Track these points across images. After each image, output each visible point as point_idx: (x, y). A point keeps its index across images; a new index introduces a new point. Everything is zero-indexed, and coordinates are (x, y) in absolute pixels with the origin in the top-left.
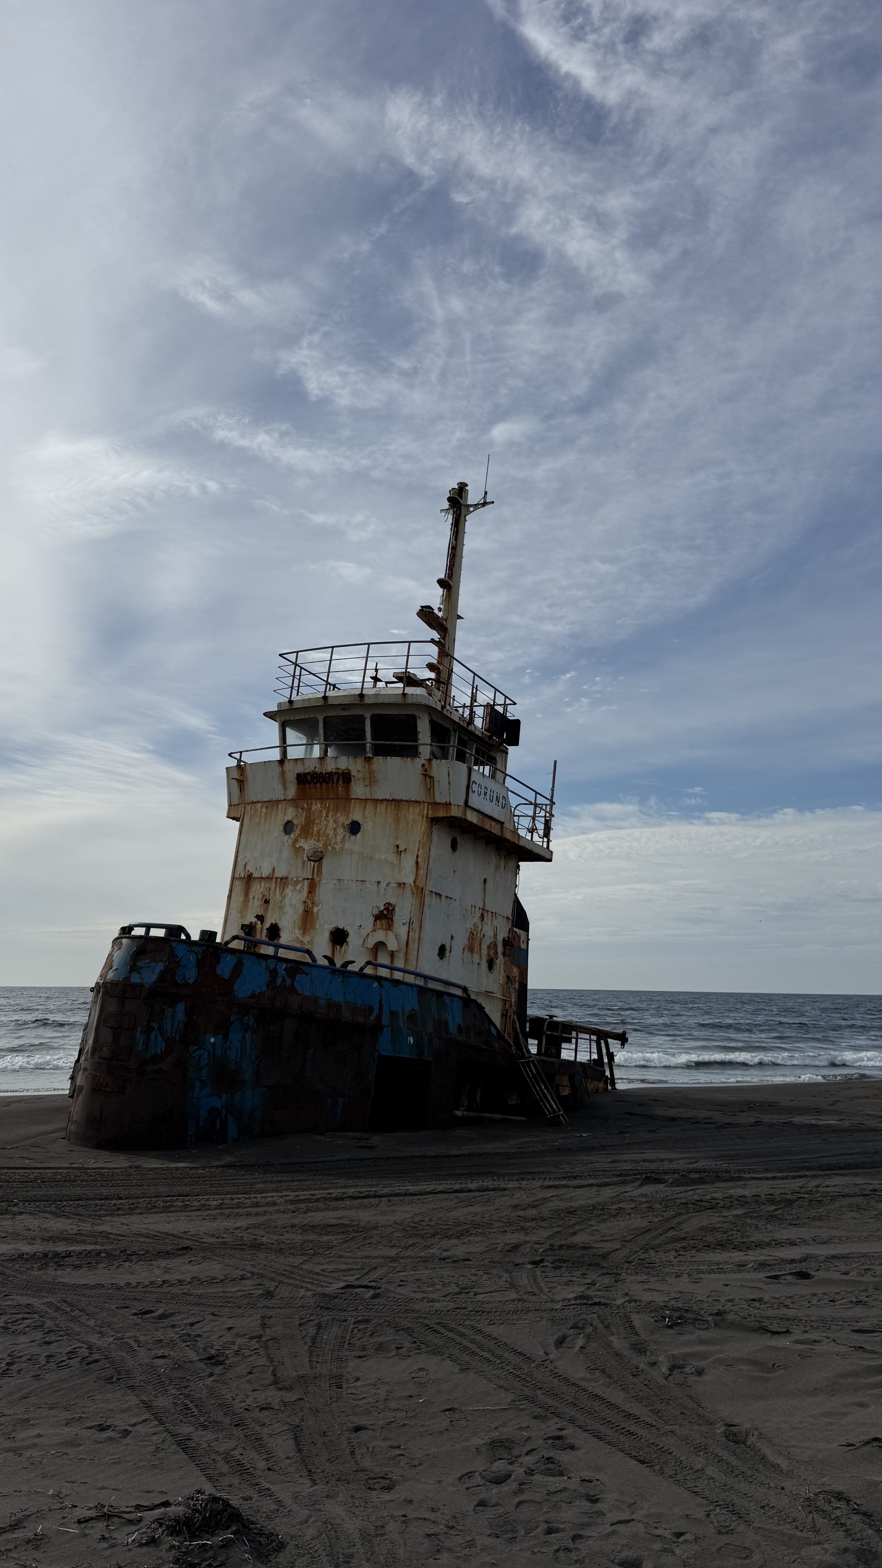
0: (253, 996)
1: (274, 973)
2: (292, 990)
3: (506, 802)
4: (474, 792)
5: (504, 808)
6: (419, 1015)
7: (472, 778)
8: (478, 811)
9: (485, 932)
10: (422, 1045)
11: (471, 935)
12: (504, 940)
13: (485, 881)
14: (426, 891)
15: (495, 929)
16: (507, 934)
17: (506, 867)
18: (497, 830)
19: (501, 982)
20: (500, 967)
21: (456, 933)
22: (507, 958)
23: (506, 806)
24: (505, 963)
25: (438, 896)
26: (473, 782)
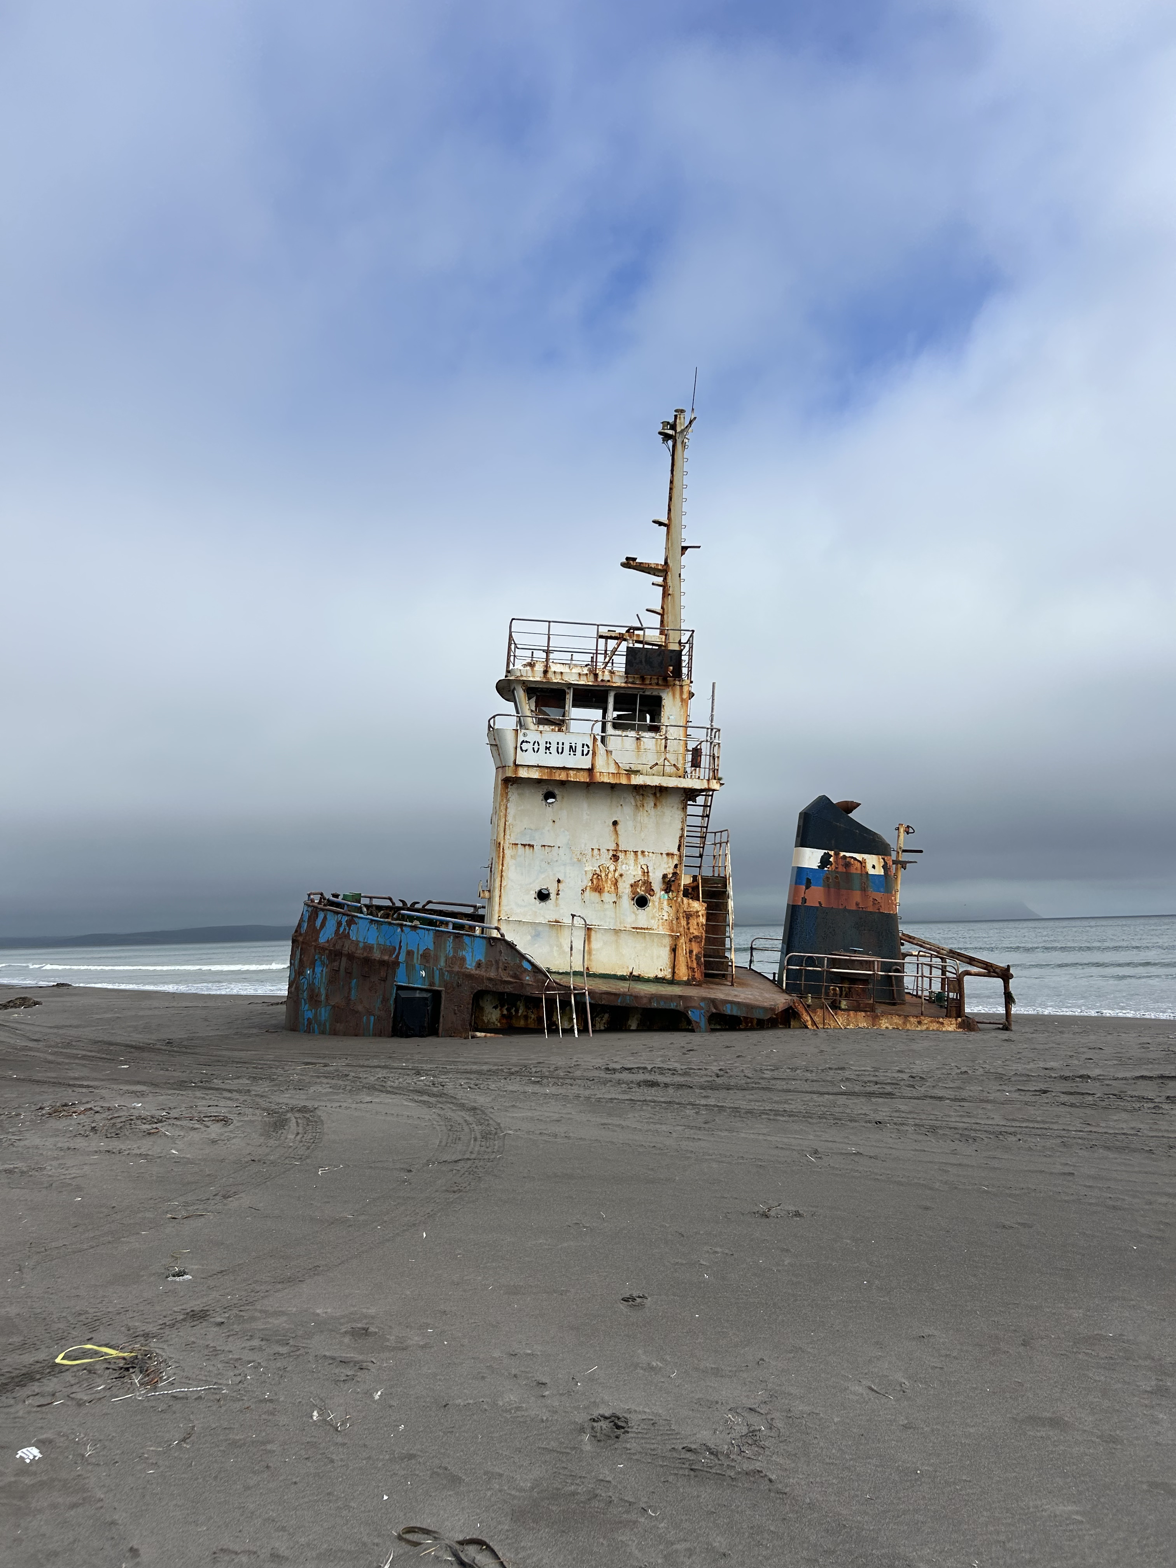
1: (339, 924)
2: (348, 936)
3: (591, 749)
4: (526, 751)
5: (586, 755)
6: (432, 953)
7: (521, 738)
8: (538, 766)
9: (623, 872)
10: (433, 977)
11: (595, 877)
12: (665, 876)
13: (615, 823)
14: (507, 845)
15: (645, 867)
16: (671, 871)
17: (658, 804)
18: (583, 778)
19: (665, 918)
20: (660, 903)
21: (565, 876)
22: (675, 894)
23: (591, 752)
24: (670, 899)
25: (527, 847)
26: (523, 742)
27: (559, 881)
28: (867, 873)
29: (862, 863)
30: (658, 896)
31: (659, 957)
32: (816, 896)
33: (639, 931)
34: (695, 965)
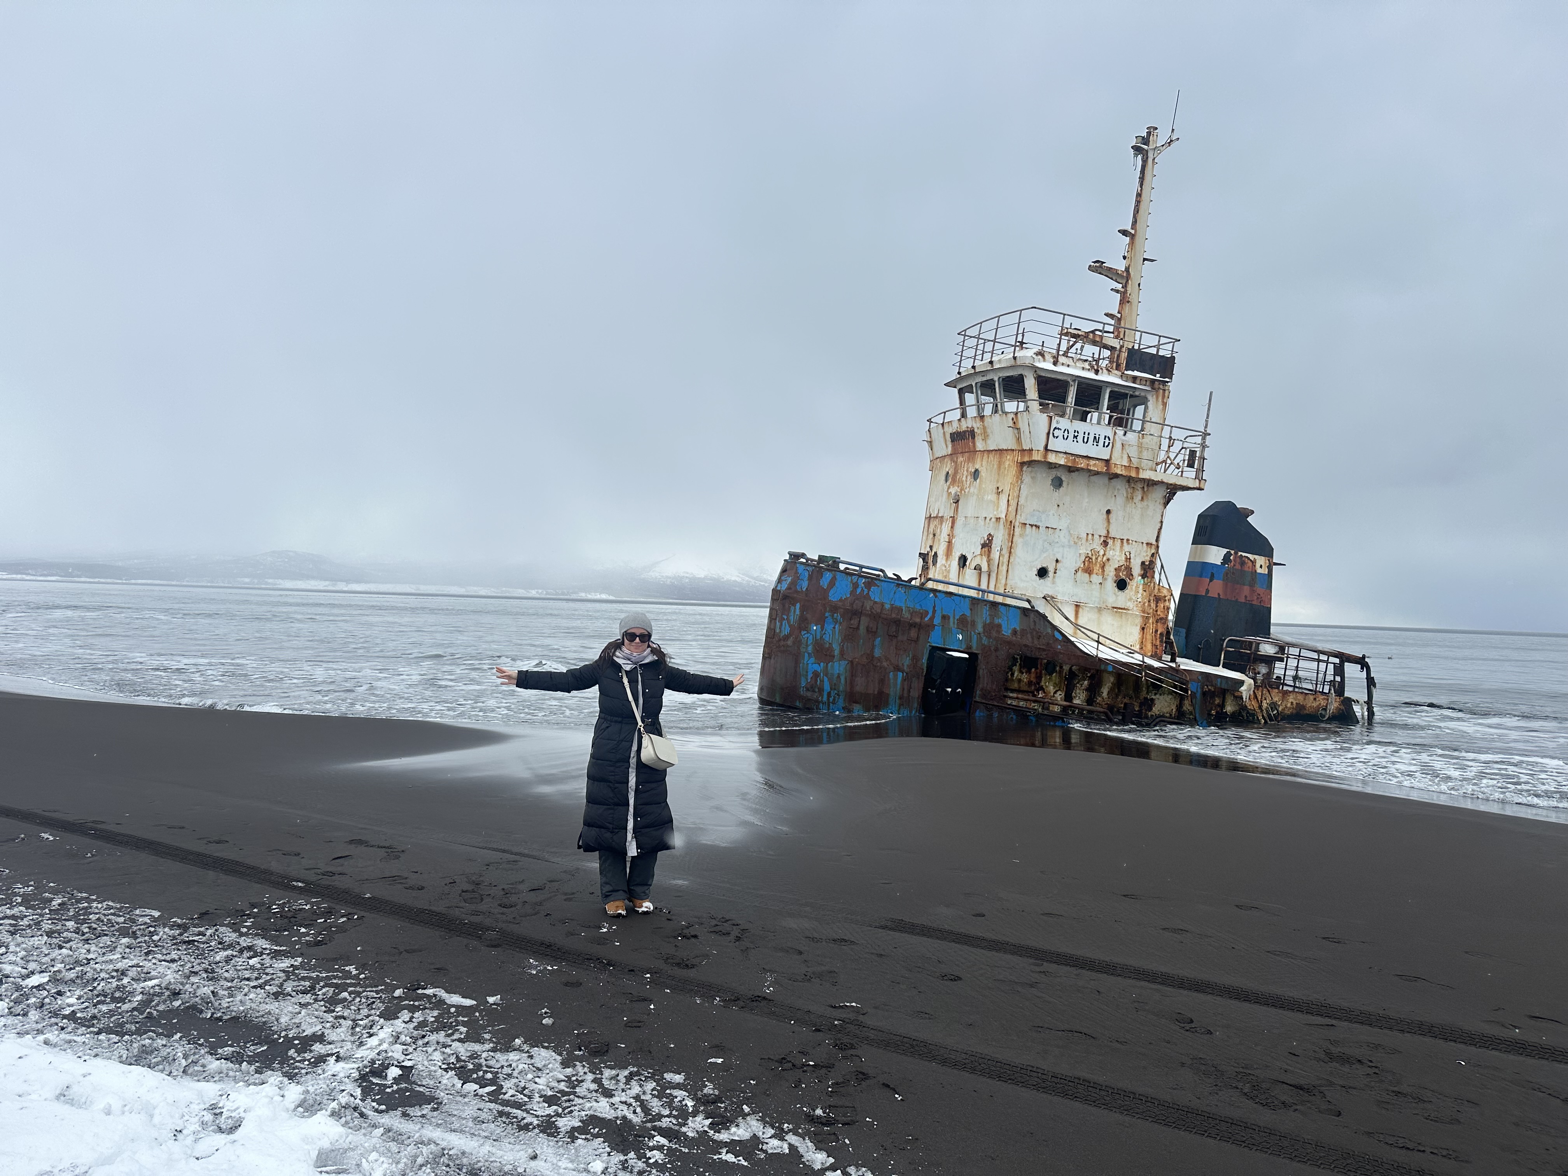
0: (841, 600)
1: (856, 586)
2: (868, 597)
3: (1111, 441)
4: (1057, 437)
5: (1107, 446)
6: (969, 619)
7: (1054, 425)
8: (1066, 453)
9: (1110, 557)
10: (971, 641)
11: (1087, 559)
12: (1143, 563)
13: (1108, 512)
14: (1017, 524)
15: (1128, 554)
16: (1148, 559)
17: (1145, 498)
18: (1100, 467)
19: (1139, 600)
20: (1137, 587)
21: (1063, 557)
22: (1149, 580)
23: (1111, 444)
24: (1145, 584)
25: (1034, 527)
26: (1055, 428)
27: (1057, 561)
28: (1256, 571)
29: (1254, 562)
30: (1136, 580)
31: (1131, 634)
32: (1216, 588)
33: (1118, 610)
34: (1158, 643)
